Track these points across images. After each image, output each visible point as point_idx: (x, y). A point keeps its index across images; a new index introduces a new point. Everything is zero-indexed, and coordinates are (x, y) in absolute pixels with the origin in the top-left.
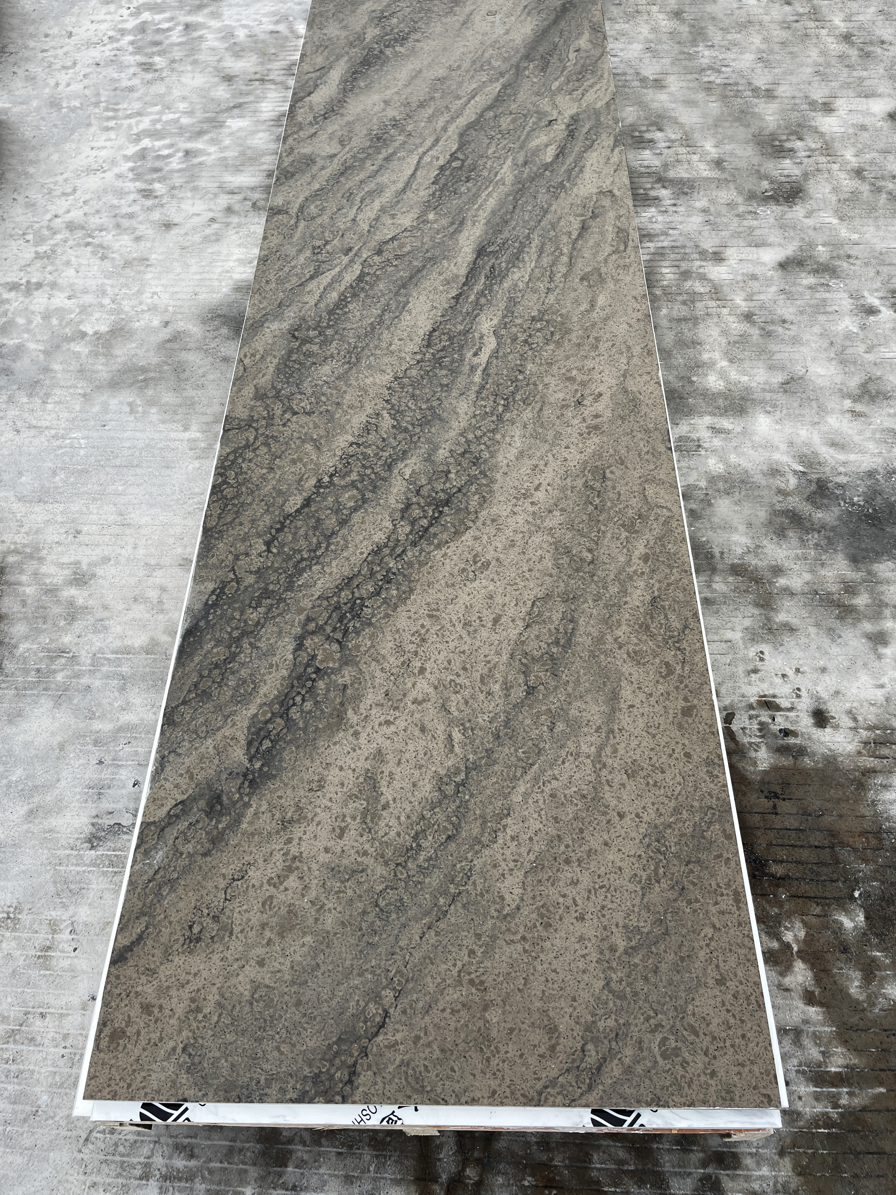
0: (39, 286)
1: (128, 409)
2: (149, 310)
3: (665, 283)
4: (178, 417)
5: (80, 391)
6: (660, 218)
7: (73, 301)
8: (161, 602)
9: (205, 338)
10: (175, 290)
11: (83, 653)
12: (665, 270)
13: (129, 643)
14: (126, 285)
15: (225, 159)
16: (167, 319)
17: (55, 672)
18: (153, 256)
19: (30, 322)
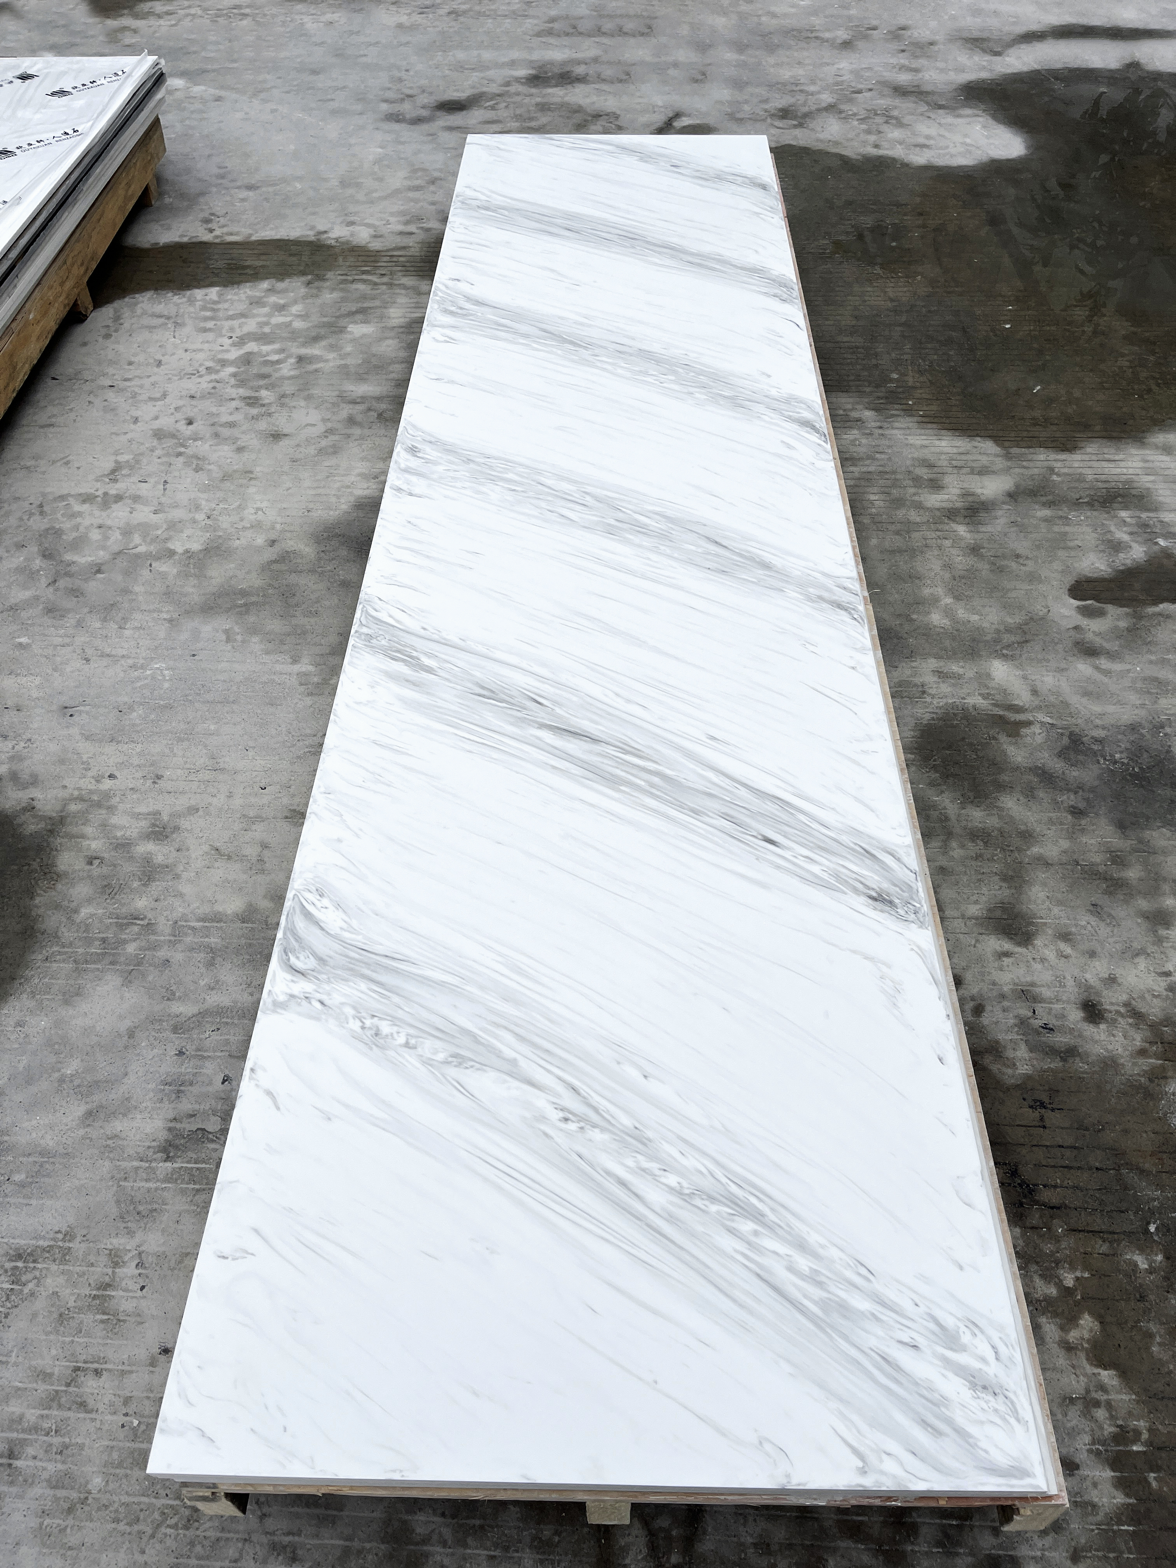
0: (119, 498)
1: (224, 637)
2: (252, 527)
3: (874, 510)
4: (286, 647)
5: (165, 616)
6: (864, 441)
7: (160, 515)
8: (261, 861)
9: (320, 559)
10: (284, 506)
11: (162, 920)
12: (872, 497)
13: (221, 910)
14: (225, 500)
15: (346, 366)
16: (273, 537)
17: (125, 942)
18: (258, 469)
19: (106, 538)
